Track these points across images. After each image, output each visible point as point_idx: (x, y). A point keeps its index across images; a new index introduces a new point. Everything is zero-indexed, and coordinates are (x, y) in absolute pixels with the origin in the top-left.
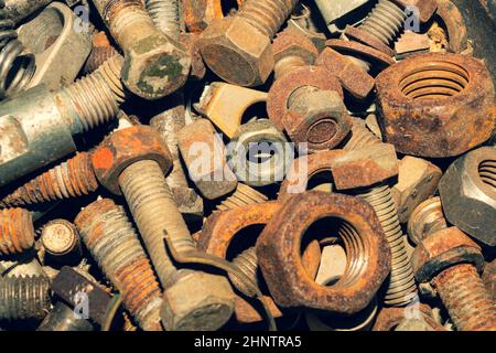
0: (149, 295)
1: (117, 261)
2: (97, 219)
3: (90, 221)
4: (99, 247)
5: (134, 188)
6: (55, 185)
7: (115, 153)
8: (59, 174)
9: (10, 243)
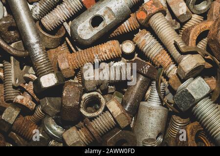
0: (169, 64)
1: (153, 53)
2: (142, 38)
3: (140, 40)
4: (145, 49)
5: (156, 25)
6: (125, 28)
7: (147, 13)
8: (126, 24)
9: (114, 55)
